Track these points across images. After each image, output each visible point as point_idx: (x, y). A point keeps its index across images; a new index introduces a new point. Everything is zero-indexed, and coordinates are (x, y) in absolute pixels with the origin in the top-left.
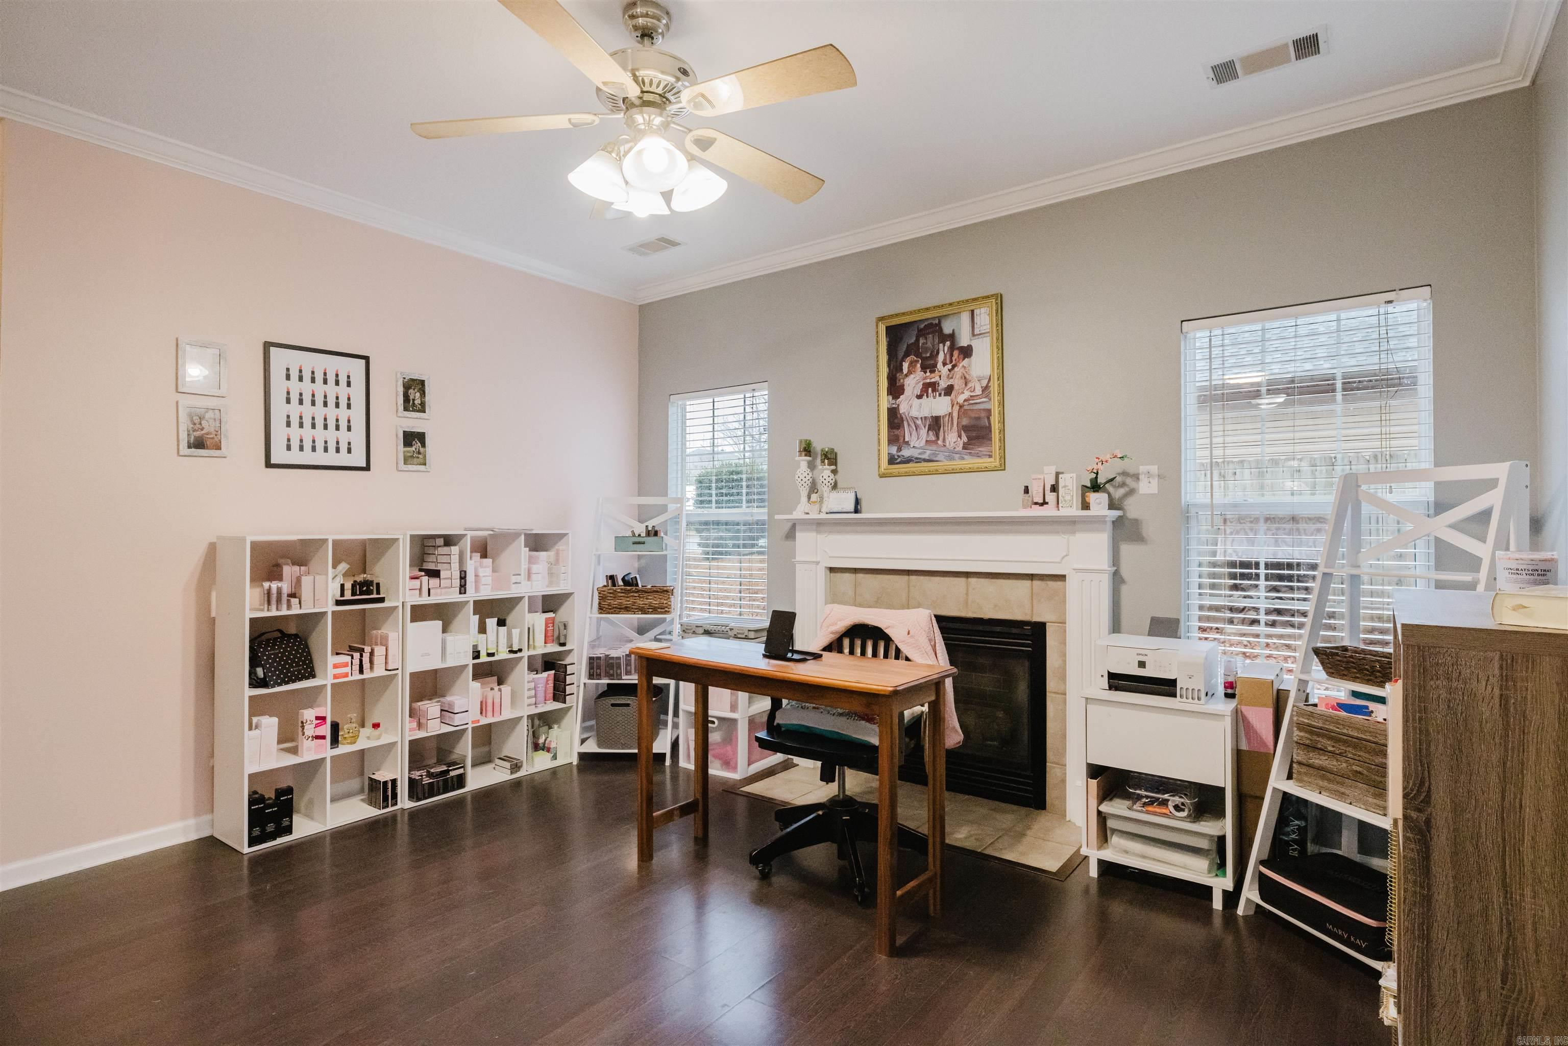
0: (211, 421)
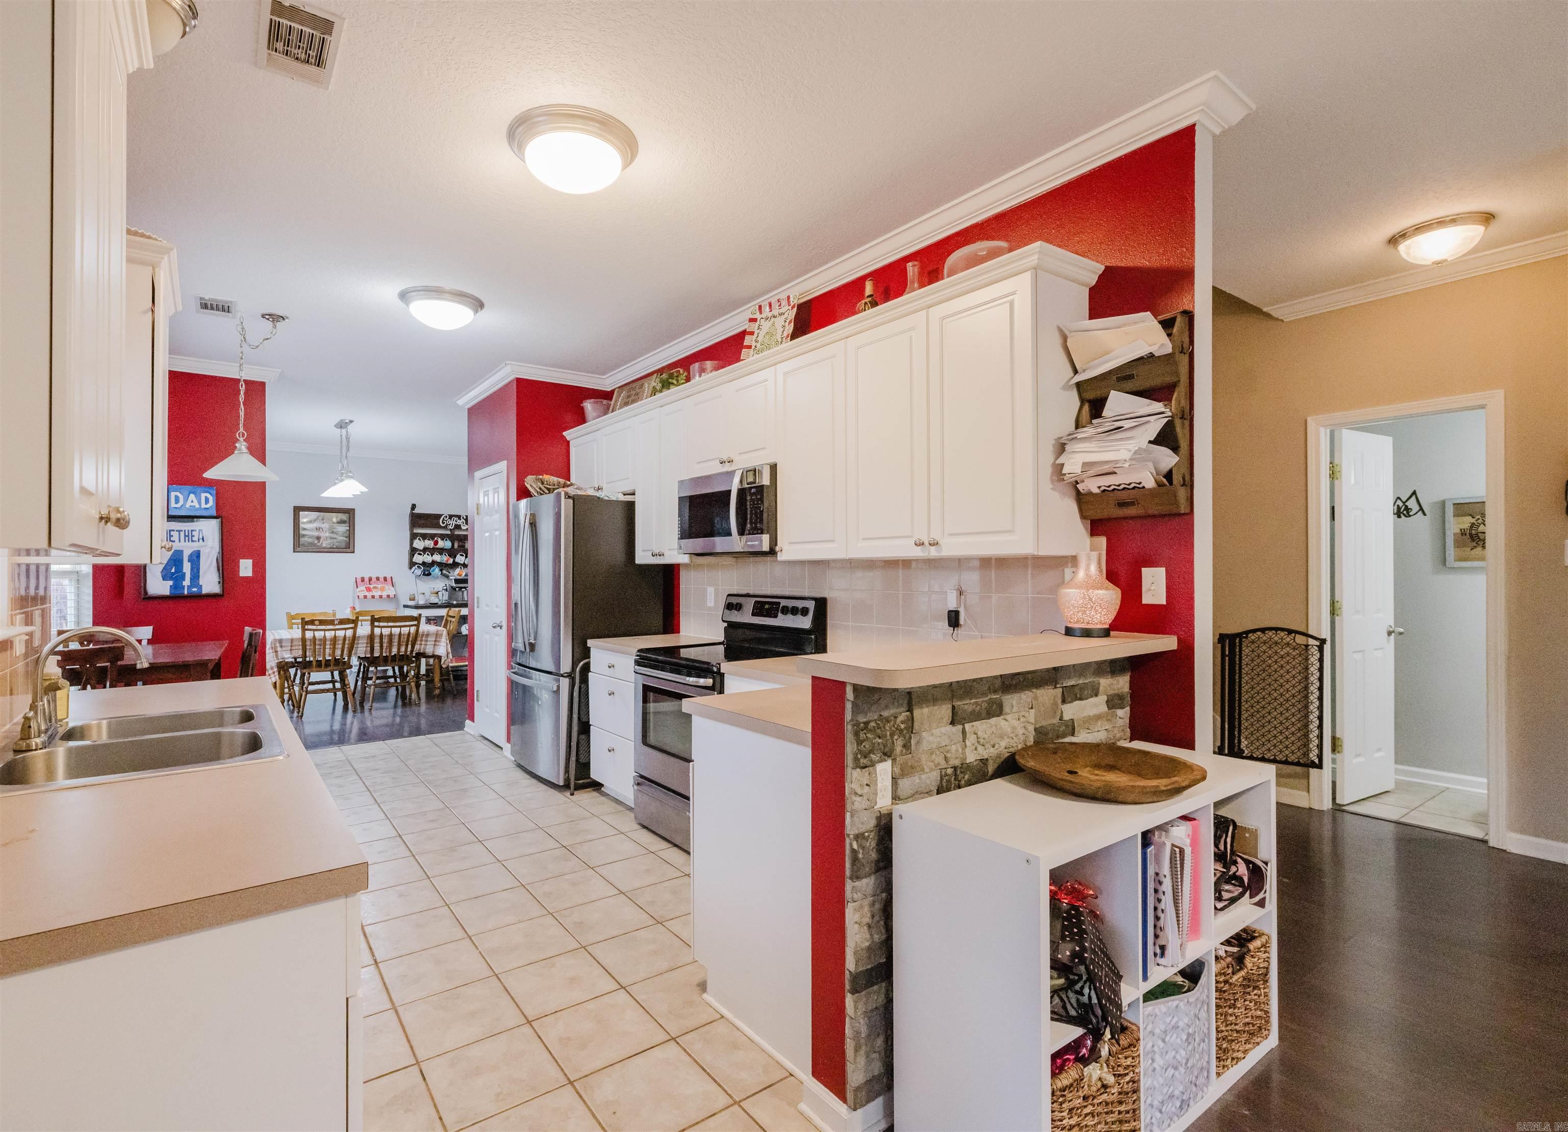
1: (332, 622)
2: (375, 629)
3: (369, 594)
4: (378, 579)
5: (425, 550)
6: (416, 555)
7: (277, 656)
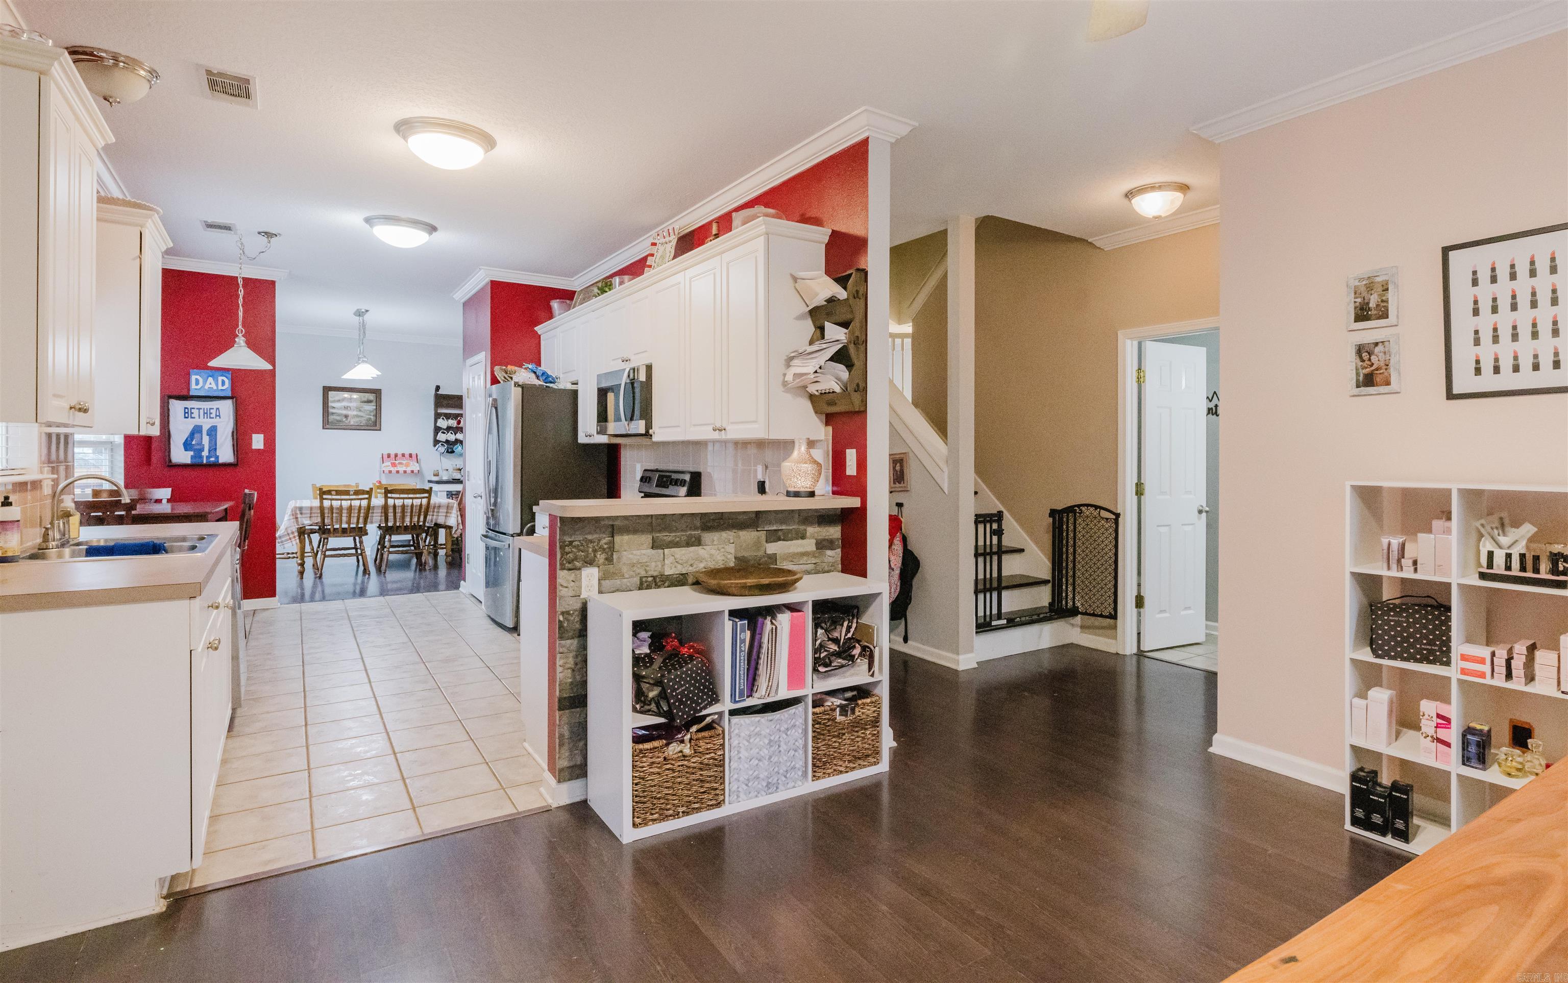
0: (1381, 355)
1: (347, 493)
2: (389, 500)
3: (394, 469)
4: (403, 455)
5: (449, 429)
6: (440, 434)
7: (297, 522)
